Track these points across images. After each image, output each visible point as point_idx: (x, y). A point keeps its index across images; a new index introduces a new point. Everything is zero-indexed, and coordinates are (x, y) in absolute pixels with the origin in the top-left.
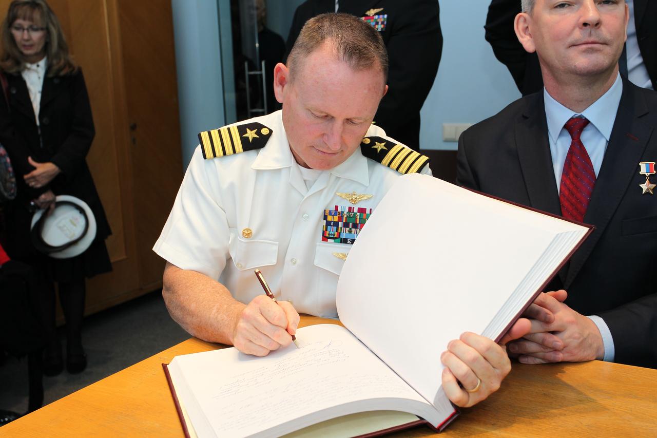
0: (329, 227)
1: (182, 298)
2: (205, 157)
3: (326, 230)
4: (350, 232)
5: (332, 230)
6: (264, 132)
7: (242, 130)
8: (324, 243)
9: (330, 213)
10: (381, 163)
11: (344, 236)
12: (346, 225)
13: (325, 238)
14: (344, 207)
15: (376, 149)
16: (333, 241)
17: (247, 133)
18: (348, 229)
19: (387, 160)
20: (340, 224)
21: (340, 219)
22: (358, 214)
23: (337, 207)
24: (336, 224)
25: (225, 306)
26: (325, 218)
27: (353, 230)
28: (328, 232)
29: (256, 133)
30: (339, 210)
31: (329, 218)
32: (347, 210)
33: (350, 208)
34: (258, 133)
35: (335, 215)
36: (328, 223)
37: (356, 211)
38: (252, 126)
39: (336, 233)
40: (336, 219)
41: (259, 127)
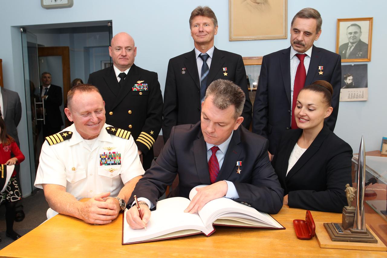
0: (102, 160)
1: (53, 202)
2: (50, 145)
3: (101, 161)
4: (111, 161)
5: (104, 161)
6: (70, 133)
7: (61, 134)
8: (101, 166)
9: (102, 155)
10: (115, 135)
11: (108, 162)
12: (109, 159)
13: (101, 164)
14: (107, 152)
15: (113, 131)
16: (104, 165)
17: (63, 134)
18: (109, 160)
19: (117, 134)
20: (107, 159)
21: (106, 157)
22: (113, 154)
23: (104, 153)
24: (105, 159)
25: (72, 204)
26: (100, 157)
27: (112, 160)
28: (102, 162)
29: (67, 134)
30: (106, 154)
31: (102, 157)
32: (108, 153)
33: (109, 153)
34: (68, 133)
35: (104, 155)
36: (102, 159)
37: (112, 153)
38: (65, 132)
39: (105, 162)
40: (104, 157)
41: (67, 132)
